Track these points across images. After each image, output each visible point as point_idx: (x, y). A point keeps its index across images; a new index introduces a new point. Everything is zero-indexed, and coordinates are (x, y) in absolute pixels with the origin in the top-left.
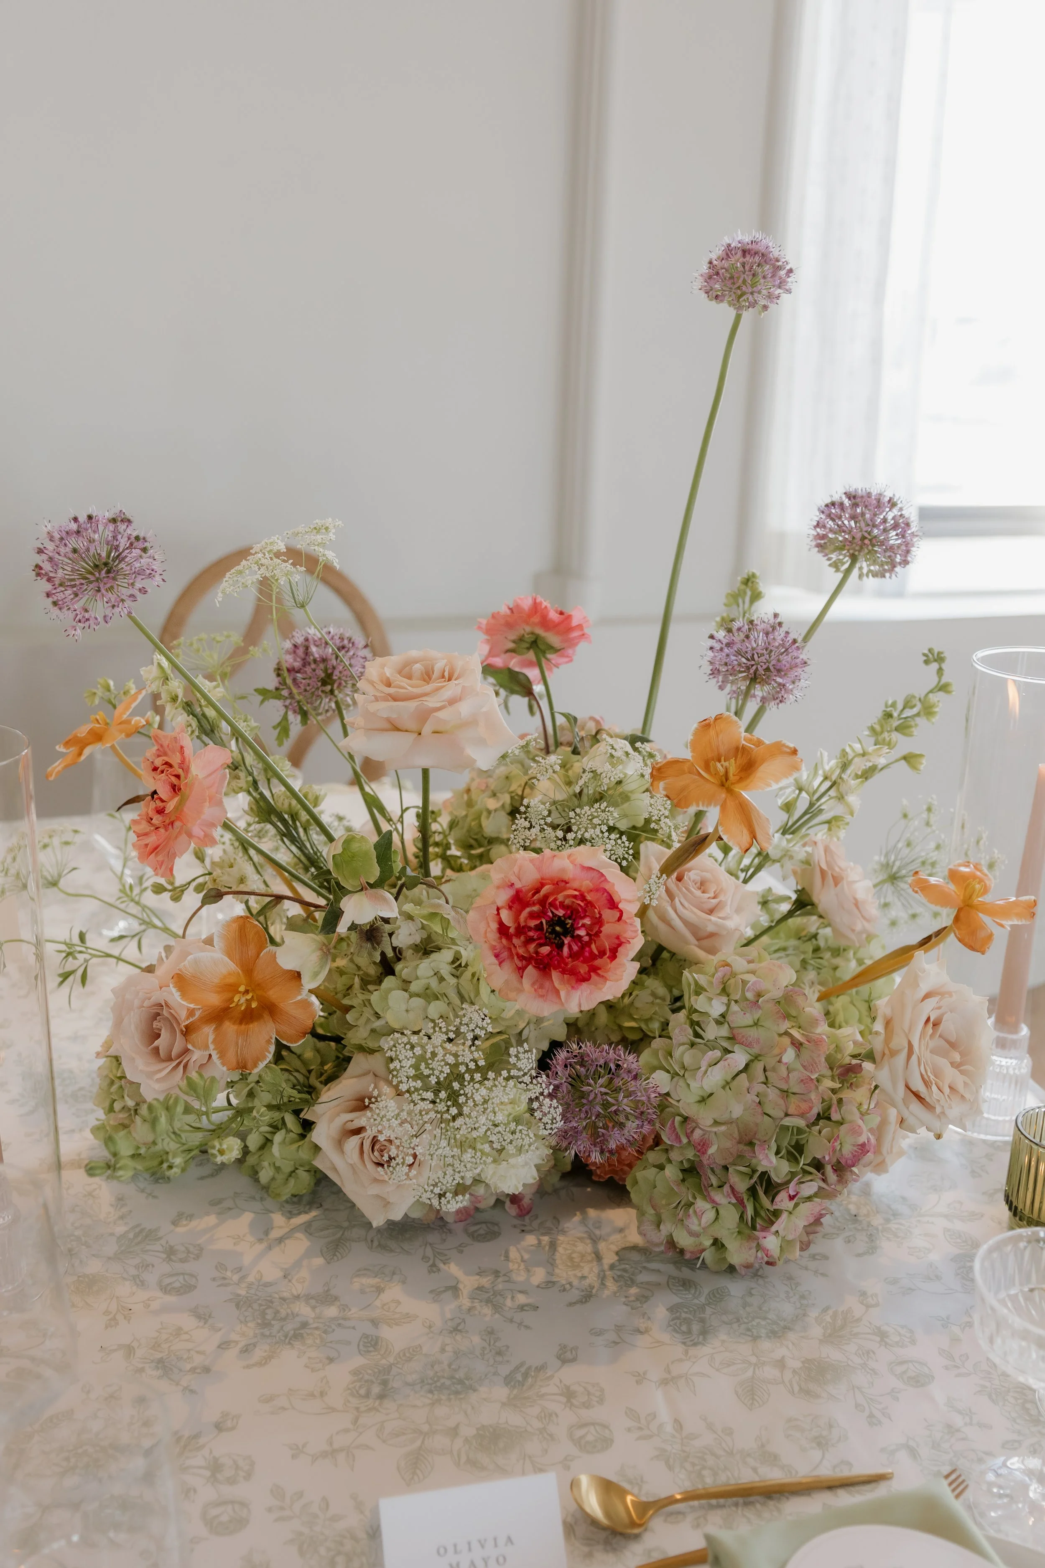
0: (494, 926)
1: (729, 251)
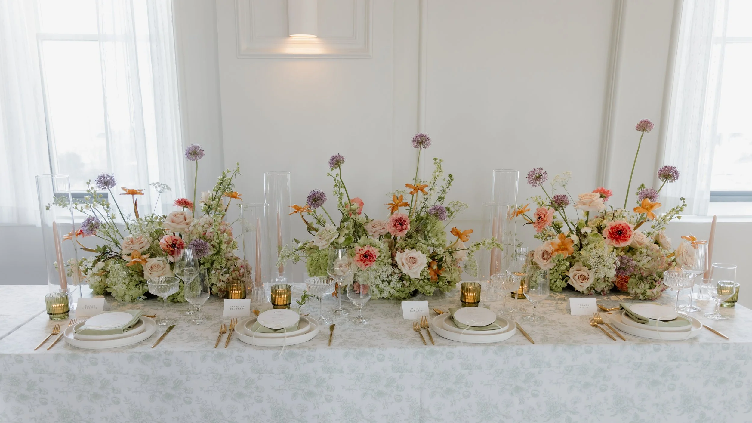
0: (608, 232)
1: (641, 122)
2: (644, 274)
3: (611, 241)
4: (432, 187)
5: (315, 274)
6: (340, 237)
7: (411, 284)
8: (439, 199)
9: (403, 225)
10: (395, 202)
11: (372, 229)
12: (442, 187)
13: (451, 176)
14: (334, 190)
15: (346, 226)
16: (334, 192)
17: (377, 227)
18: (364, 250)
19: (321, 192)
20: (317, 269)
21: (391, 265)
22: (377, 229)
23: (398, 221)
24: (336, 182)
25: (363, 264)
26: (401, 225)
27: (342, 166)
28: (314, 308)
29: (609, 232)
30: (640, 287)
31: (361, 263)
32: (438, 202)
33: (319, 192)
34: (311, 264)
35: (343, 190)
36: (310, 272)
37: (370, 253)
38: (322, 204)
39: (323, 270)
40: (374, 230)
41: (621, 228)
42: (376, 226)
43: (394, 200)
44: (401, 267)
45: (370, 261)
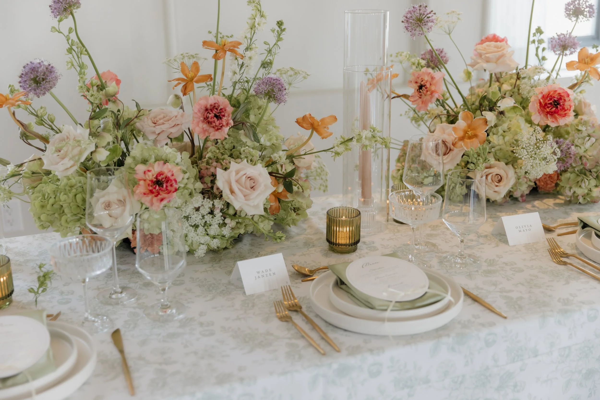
0: (538, 104)
2: (588, 165)
3: (545, 118)
4: (250, 45)
5: (52, 223)
6: (99, 149)
7: (240, 223)
8: (266, 65)
9: (221, 119)
10: (186, 75)
11: (153, 129)
12: (265, 43)
13: (280, 24)
14: (69, 60)
15: (102, 126)
16: (68, 63)
17: (163, 124)
18: (153, 172)
19: (46, 63)
20: (56, 215)
21: (200, 193)
22: (164, 127)
23: (211, 110)
24: (70, 43)
25: (155, 199)
26: (218, 117)
27: (77, 12)
28: (62, 293)
29: (540, 103)
30: (583, 185)
31: (150, 196)
32: (262, 71)
33: (42, 64)
34: (43, 207)
35: (85, 59)
36: (42, 221)
37: (166, 177)
38: (51, 88)
39: (69, 215)
40: (158, 129)
41: (556, 97)
42: (161, 121)
43: (183, 71)
44: (229, 198)
45: (169, 192)
